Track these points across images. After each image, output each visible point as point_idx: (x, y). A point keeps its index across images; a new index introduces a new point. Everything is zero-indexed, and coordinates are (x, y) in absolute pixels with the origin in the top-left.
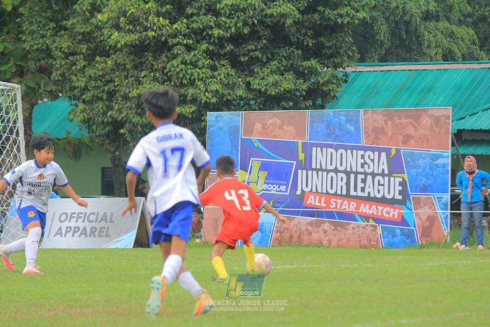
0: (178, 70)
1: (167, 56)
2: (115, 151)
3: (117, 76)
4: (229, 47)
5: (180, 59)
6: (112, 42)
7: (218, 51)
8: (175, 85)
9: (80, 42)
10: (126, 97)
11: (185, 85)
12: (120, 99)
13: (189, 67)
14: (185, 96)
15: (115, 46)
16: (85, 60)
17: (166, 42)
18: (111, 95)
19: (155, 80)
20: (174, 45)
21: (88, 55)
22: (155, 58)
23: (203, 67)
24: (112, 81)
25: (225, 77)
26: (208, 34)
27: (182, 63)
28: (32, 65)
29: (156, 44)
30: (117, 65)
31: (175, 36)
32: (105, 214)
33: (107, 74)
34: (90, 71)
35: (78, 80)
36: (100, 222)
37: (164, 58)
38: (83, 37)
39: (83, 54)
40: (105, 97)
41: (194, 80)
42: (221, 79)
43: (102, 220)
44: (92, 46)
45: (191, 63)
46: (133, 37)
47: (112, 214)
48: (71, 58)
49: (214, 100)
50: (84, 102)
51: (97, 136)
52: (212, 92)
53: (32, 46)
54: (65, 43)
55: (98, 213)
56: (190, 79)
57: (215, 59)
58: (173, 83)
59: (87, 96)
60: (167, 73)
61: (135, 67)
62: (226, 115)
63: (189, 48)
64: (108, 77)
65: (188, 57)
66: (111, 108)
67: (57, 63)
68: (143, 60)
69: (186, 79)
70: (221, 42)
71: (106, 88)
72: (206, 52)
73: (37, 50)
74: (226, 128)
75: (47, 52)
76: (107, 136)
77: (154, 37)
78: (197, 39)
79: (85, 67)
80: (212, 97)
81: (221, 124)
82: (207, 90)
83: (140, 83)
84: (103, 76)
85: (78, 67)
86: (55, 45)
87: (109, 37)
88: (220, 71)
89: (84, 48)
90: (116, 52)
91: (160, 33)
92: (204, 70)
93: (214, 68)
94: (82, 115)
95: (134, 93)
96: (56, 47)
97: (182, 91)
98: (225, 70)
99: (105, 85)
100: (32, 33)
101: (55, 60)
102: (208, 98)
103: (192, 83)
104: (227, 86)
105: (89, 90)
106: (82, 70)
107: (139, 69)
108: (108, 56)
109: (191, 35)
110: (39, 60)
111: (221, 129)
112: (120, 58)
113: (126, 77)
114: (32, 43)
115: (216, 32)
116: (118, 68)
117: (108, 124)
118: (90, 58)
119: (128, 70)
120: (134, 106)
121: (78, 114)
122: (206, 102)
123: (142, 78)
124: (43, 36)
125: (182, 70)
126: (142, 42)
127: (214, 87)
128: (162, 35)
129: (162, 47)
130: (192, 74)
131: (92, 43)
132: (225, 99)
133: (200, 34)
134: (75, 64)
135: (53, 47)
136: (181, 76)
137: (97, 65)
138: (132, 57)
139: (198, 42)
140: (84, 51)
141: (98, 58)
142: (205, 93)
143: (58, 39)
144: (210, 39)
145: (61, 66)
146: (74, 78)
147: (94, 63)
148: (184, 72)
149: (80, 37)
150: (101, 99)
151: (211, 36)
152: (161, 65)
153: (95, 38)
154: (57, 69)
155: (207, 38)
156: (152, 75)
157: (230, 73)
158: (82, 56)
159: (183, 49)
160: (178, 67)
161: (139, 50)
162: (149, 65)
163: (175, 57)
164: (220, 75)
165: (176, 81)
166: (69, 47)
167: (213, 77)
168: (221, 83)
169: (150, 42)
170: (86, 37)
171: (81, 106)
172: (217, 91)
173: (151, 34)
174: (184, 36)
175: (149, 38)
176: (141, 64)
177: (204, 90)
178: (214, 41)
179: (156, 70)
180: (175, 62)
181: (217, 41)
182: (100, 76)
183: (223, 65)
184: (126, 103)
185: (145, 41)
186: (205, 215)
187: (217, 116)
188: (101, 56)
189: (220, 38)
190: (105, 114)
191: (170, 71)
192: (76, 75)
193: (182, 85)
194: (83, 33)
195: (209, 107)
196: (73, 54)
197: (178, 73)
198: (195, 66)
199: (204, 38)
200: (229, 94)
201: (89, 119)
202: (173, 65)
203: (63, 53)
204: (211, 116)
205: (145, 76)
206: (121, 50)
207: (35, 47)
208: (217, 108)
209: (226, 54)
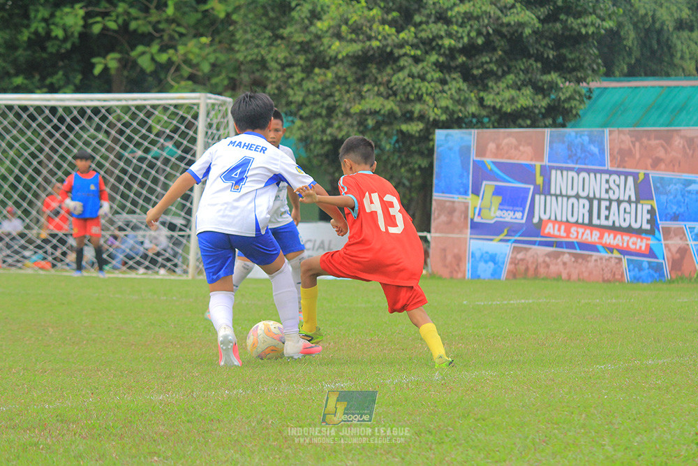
0: (404, 83)
1: (392, 69)
2: (334, 173)
3: (338, 90)
4: (461, 59)
5: (406, 72)
6: (332, 53)
7: (449, 63)
8: (401, 101)
9: (297, 52)
10: (347, 114)
11: (412, 101)
12: (340, 115)
13: (417, 80)
14: (412, 112)
15: (336, 57)
16: (303, 71)
17: (391, 53)
18: (331, 110)
19: (379, 94)
20: (400, 57)
21: (307, 67)
22: (380, 71)
23: (432, 81)
24: (332, 95)
25: (456, 92)
26: (437, 44)
27: (409, 76)
28: (245, 78)
29: (381, 55)
30: (338, 78)
31: (401, 46)
32: (322, 242)
33: (327, 87)
34: (308, 85)
35: (295, 94)
36: (317, 249)
37: (389, 70)
38: (302, 47)
39: (301, 66)
40: (324, 112)
41: (422, 95)
42: (451, 94)
43: (319, 247)
44: (311, 56)
45: (419, 77)
46: (355, 48)
47: (330, 242)
48: (288, 70)
49: (444, 117)
50: (301, 118)
51: (315, 156)
52: (441, 108)
53: (245, 57)
54: (280, 53)
55: (315, 241)
56: (417, 94)
57: (445, 71)
58: (398, 98)
59: (305, 112)
60: (392, 87)
61: (358, 81)
62: (456, 133)
63: (417, 60)
64: (327, 92)
65: (416, 69)
66: (330, 125)
67: (273, 76)
68: (366, 72)
69: (413, 93)
70: (452, 53)
71: (326, 103)
72: (436, 64)
73: (252, 61)
74: (456, 148)
75: (263, 64)
76: (327, 155)
77: (378, 47)
78: (425, 49)
79: (303, 79)
80: (442, 114)
81: (450, 144)
82: (436, 106)
83: (362, 97)
84: (323, 90)
85: (296, 80)
86: (271, 55)
87: (330, 47)
88: (451, 86)
89: (301, 59)
90: (336, 63)
91: (385, 43)
92: (433, 84)
93: (443, 82)
94: (298, 132)
95: (356, 108)
96: (272, 58)
97: (409, 107)
98: (457, 84)
99: (324, 99)
100: (246, 42)
101: (270, 71)
102: (436, 114)
103: (420, 98)
104: (458, 102)
105: (307, 105)
106: (300, 84)
107: (362, 82)
108: (328, 68)
109: (419, 46)
110: (253, 72)
111: (450, 149)
112: (341, 70)
113: (348, 91)
114: (245, 54)
115: (447, 42)
116: (338, 81)
117: (328, 142)
118: (308, 71)
119: (349, 84)
120: (355, 123)
121: (294, 131)
122: (434, 120)
123: (366, 92)
124: (258, 46)
125: (408, 84)
126: (365, 52)
127: (443, 103)
128: (387, 45)
129: (387, 58)
130: (420, 88)
131: (310, 53)
132: (455, 116)
133: (429, 45)
134: (291, 76)
135: (268, 58)
136: (408, 90)
137: (316, 78)
138: (354, 69)
139: (427, 53)
140: (302, 62)
141: (317, 70)
142: (433, 109)
143: (273, 49)
144: (440, 50)
145: (277, 78)
146: (290, 92)
147: (312, 76)
148: (411, 86)
149: (298, 47)
150: (319, 115)
151: (441, 47)
152: (385, 79)
153: (314, 48)
154: (273, 82)
155: (437, 48)
156: (376, 88)
157: (462, 88)
158: (299, 68)
159: (410, 60)
160: (404, 80)
161: (361, 62)
162: (373, 79)
163: (401, 69)
164: (450, 89)
165: (402, 96)
166: (285, 58)
167: (443, 91)
168: (452, 98)
169: (375, 52)
170: (305, 48)
171: (298, 123)
172: (447, 108)
173: (375, 44)
174: (412, 46)
175: (373, 49)
176: (364, 77)
177: (433, 105)
178: (444, 52)
179: (380, 84)
180: (401, 75)
181: (447, 52)
182: (319, 90)
183: (454, 79)
184: (347, 120)
185: (368, 51)
186: (432, 245)
187: (447, 135)
188: (320, 67)
189: (451, 49)
190: (324, 131)
191: (396, 85)
192: (293, 89)
193: (408, 100)
194: (301, 43)
195: (437, 124)
196: (290, 65)
197: (404, 87)
198: (423, 78)
199: (433, 49)
200: (460, 111)
201: (307, 137)
202: (399, 79)
203: (279, 64)
204: (439, 134)
205: (368, 90)
206: (342, 61)
207: (249, 58)
208: (446, 125)
209: (457, 67)
